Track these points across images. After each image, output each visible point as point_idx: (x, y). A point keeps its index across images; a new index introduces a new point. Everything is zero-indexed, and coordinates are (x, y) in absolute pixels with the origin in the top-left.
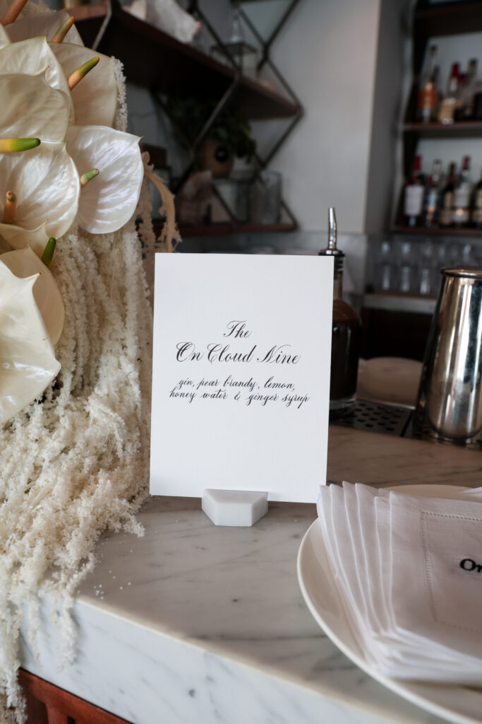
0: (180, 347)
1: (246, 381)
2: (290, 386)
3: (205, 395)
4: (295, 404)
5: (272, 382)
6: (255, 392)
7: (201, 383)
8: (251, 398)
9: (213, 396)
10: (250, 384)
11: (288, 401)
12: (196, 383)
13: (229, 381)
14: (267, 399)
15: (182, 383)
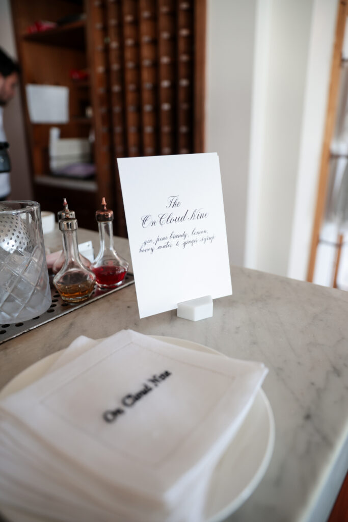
0: (143, 219)
1: (182, 234)
2: (205, 232)
3: (159, 247)
4: (208, 242)
5: (196, 231)
6: (187, 239)
7: (158, 240)
8: (185, 244)
9: (164, 247)
10: (184, 236)
11: (203, 241)
12: (154, 240)
13: (173, 236)
14: (193, 242)
15: (145, 243)
